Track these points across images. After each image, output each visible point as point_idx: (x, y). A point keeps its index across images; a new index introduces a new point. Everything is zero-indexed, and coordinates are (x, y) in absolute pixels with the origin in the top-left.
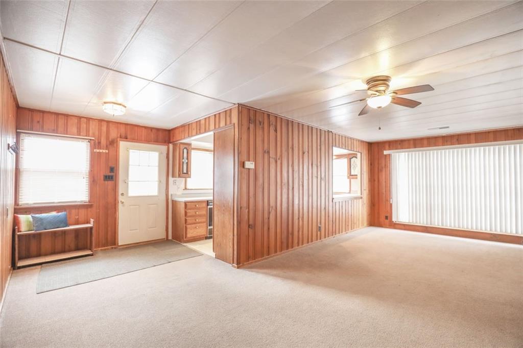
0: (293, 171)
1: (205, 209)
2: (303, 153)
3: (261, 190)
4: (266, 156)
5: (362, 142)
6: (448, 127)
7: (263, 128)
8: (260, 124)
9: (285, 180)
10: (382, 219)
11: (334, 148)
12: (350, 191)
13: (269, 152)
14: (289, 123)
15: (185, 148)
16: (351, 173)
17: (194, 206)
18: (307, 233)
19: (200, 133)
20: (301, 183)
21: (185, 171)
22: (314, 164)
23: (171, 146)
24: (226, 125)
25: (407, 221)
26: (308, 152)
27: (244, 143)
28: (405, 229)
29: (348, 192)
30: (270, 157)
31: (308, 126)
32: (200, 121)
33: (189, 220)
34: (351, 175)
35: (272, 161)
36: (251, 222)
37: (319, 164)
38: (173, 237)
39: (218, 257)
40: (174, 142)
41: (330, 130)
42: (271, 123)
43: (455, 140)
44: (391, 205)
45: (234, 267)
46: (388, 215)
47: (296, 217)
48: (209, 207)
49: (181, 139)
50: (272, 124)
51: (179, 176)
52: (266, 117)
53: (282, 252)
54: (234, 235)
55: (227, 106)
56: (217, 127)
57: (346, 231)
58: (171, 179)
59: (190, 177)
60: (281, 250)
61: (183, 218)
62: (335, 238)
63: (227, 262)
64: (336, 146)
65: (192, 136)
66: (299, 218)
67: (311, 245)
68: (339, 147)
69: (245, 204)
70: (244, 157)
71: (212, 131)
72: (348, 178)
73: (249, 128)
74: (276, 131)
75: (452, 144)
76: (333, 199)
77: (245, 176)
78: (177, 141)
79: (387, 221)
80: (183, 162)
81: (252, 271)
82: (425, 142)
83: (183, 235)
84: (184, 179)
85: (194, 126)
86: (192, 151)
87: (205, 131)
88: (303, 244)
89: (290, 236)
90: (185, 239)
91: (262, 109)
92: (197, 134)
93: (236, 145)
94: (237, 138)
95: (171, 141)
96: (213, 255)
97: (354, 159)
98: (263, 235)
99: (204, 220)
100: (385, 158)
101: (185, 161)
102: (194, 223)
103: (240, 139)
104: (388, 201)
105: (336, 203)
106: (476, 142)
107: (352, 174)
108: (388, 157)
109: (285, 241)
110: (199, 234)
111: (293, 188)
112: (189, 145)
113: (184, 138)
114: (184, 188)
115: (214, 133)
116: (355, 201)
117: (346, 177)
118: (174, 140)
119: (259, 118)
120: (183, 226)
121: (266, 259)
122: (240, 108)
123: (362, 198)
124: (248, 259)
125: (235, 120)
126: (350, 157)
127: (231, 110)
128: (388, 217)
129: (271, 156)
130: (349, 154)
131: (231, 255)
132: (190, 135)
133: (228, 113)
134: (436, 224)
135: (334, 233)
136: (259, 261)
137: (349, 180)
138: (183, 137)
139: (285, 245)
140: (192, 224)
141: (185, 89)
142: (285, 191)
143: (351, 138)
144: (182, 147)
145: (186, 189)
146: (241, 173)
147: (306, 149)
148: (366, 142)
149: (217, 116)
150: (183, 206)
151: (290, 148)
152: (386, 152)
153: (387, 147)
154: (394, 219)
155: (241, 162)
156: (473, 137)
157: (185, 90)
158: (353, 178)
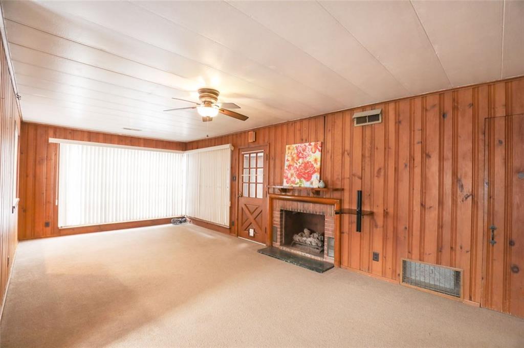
10: (40, 227)
28: (75, 234)
44: (56, 208)
46: (50, 221)
100: (49, 148)
108: (54, 147)
128: (51, 223)
152: (52, 140)
153: (53, 133)
154: (60, 224)
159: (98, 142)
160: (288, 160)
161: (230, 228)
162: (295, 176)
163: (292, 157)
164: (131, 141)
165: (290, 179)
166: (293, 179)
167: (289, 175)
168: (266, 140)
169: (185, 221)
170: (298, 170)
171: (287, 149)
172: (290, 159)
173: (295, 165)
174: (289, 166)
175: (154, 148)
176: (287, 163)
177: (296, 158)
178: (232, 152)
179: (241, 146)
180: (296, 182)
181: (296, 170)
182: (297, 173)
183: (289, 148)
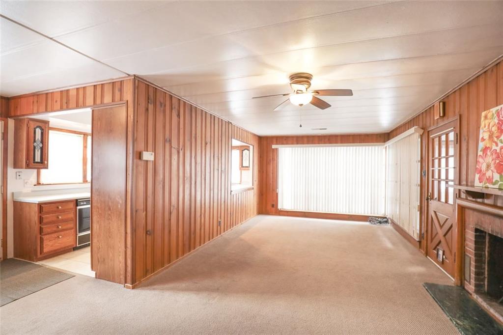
0: (196, 163)
1: (73, 211)
2: (206, 144)
3: (161, 186)
4: (167, 145)
5: (255, 135)
6: (326, 129)
7: (164, 111)
8: (161, 106)
9: (188, 174)
10: (269, 207)
11: (233, 140)
12: (241, 181)
13: (170, 141)
14: (192, 109)
15: (37, 127)
16: (242, 165)
17: (56, 209)
18: (208, 230)
19: (68, 108)
20: (203, 177)
21: (38, 159)
22: (215, 156)
23: (11, 123)
24: (113, 101)
25: (290, 208)
26: (211, 143)
27: (141, 128)
28: (288, 216)
29: (239, 182)
30: (171, 147)
31: (211, 115)
32: (68, 91)
33: (47, 229)
34: (242, 167)
35: (174, 151)
36: (149, 228)
37: (220, 156)
38: (16, 255)
39: (99, 276)
40: (18, 116)
41: (230, 121)
42: (173, 107)
43: (327, 140)
44: (277, 194)
45: (128, 288)
46: (275, 203)
47: (198, 214)
48: (78, 208)
49: (33, 114)
50: (175, 108)
51: (28, 166)
52: (168, 98)
53: (185, 255)
54: (126, 247)
55: (116, 76)
56: (98, 101)
57: (241, 222)
58: (11, 171)
59: (47, 168)
60: (183, 254)
61: (36, 227)
62: (232, 231)
63: (115, 282)
64: (234, 138)
65: (53, 111)
66: (201, 215)
67: (212, 242)
68: (237, 139)
69: (141, 206)
70: (141, 146)
71: (89, 107)
72: (240, 169)
73: (147, 110)
74: (179, 116)
75: (325, 143)
76: (231, 191)
77: (141, 169)
78: (24, 115)
79: (273, 209)
80: (35, 148)
81: (154, 289)
82: (305, 139)
83: (36, 250)
84: (35, 171)
85: (57, 97)
86: (50, 132)
87: (77, 106)
88: (204, 242)
89: (192, 236)
90: (39, 256)
91: (164, 88)
92: (62, 109)
93: (130, 129)
94: (132, 120)
95: (13, 114)
96: (93, 274)
97: (246, 151)
98: (163, 241)
99: (71, 225)
100: (273, 152)
101: (38, 145)
102: (55, 232)
103: (136, 122)
104: (274, 190)
105: (233, 195)
106: (341, 143)
107: (244, 165)
108: (275, 151)
109: (187, 243)
110: (63, 246)
111: (196, 182)
112: (46, 123)
113: (38, 113)
114: (36, 183)
115: (93, 111)
116: (248, 191)
117: (238, 169)
118: (19, 114)
119: (160, 98)
120: (36, 237)
121: (167, 268)
122: (137, 81)
123: (253, 189)
124: (146, 273)
125: (128, 95)
126: (242, 149)
127: (121, 82)
128: (275, 205)
129: (173, 145)
130: (242, 146)
131: (122, 272)
132: (49, 109)
133: (116, 86)
134: (312, 209)
135: (232, 225)
136: (159, 272)
137: (239, 171)
138: (35, 111)
139: (187, 246)
140: (52, 233)
141: (51, 37)
142: (187, 186)
143: (246, 131)
144: (32, 125)
145: (39, 184)
146: (137, 167)
147: (208, 140)
148: (258, 136)
149: (99, 88)
150: (36, 209)
151: (193, 138)
152: (274, 147)
153: (275, 141)
154: (280, 207)
155: (137, 151)
156: (339, 138)
157: (51, 39)
158: (244, 170)
159: (303, 144)
160: (483, 140)
161: (420, 242)
162: (493, 168)
163: (490, 131)
164: (329, 140)
165: (484, 174)
166: (489, 174)
167: (484, 167)
168: (457, 111)
169: (387, 222)
170: (498, 157)
171: (483, 119)
172: (486, 136)
173: (494, 147)
174: (485, 150)
175: (351, 143)
176: (481, 145)
177: (496, 134)
178: (421, 136)
179: (430, 126)
180: (494, 181)
181: (494, 156)
182: (497, 161)
183: (486, 117)
